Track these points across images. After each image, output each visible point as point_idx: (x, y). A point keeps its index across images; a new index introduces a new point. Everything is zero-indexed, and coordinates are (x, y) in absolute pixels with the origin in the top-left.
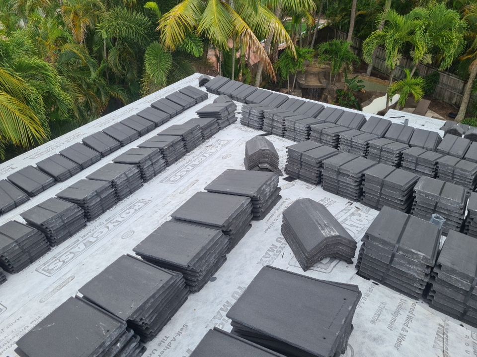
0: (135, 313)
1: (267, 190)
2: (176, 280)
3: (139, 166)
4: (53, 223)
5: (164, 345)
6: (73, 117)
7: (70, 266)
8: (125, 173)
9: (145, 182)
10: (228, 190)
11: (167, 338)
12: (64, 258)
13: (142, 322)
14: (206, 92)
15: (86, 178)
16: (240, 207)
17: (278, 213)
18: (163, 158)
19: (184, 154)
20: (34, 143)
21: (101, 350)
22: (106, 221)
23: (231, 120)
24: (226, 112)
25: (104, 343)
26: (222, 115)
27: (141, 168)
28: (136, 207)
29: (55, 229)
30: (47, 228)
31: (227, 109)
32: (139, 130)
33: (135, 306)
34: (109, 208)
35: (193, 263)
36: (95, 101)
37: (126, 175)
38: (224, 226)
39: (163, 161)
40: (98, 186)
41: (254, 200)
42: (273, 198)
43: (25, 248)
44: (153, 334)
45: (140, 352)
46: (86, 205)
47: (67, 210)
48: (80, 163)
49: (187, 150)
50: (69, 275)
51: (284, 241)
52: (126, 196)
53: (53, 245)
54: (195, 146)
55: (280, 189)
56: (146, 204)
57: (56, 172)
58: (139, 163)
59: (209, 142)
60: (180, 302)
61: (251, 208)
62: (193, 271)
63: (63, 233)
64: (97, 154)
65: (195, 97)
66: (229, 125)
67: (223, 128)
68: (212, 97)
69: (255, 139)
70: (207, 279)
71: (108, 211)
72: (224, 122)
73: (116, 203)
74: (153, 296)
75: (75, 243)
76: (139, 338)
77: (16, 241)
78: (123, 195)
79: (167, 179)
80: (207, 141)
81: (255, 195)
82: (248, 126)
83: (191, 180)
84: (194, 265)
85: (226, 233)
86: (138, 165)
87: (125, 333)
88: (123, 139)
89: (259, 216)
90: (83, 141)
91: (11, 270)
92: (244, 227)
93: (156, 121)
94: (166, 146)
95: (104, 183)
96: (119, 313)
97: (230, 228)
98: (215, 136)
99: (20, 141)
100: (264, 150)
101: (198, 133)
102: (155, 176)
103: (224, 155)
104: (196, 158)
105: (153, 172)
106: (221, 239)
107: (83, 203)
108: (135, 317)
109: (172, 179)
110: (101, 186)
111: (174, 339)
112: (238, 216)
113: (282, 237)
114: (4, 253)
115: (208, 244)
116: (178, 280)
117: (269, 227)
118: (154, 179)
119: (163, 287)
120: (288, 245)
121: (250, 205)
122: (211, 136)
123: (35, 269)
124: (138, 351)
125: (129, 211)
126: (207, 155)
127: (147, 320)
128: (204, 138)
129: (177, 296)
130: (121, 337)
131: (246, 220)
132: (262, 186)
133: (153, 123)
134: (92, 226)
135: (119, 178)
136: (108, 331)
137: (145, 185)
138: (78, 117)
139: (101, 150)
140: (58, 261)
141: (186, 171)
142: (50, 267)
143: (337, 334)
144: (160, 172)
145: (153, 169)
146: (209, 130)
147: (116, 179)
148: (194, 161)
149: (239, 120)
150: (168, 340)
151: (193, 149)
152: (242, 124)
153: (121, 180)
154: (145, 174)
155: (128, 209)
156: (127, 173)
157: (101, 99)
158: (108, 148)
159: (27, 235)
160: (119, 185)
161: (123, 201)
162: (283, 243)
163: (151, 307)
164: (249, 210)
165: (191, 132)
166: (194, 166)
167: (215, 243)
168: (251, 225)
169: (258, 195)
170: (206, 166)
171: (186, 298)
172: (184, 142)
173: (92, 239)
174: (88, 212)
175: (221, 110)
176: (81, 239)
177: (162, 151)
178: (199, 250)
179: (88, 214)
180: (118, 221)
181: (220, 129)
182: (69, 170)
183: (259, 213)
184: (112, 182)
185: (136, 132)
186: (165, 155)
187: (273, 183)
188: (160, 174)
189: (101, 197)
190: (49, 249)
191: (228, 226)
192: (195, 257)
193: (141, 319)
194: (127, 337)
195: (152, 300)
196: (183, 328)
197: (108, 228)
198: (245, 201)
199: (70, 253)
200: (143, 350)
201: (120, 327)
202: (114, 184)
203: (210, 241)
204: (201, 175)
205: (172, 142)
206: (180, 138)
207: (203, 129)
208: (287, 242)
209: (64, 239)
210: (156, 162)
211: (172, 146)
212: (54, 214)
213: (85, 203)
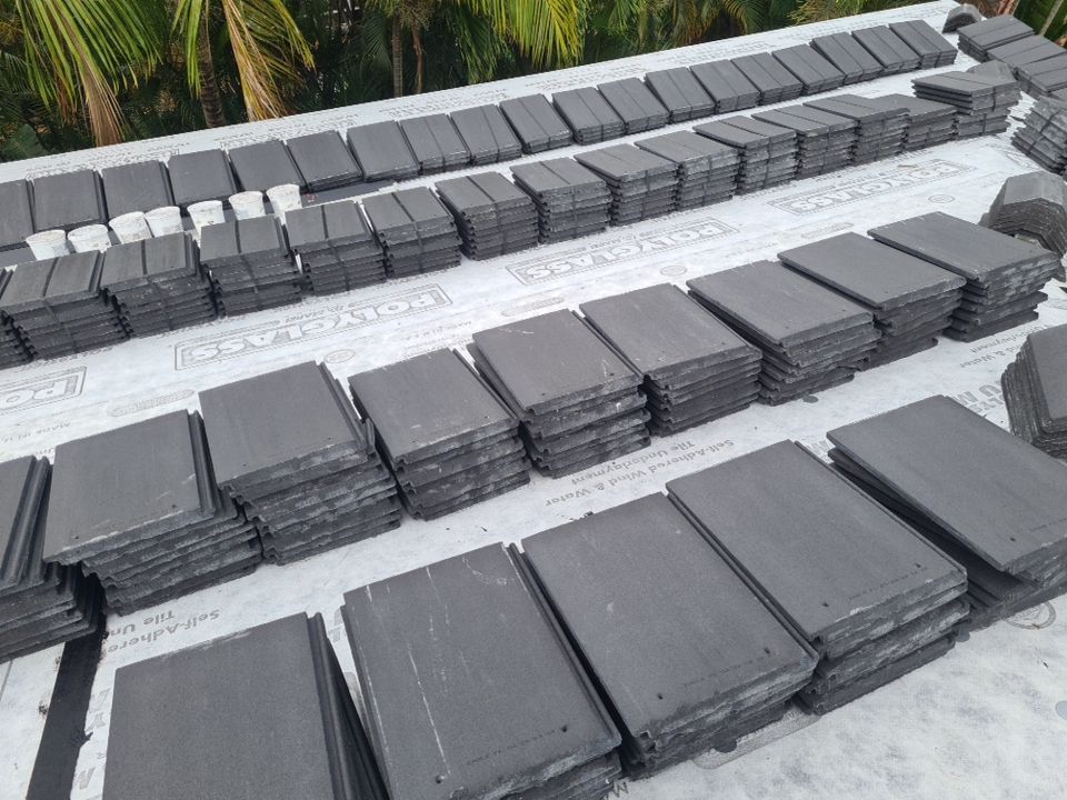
0: (663, 370)
1: (1015, 282)
2: (747, 357)
3: (741, 155)
4: (558, 199)
5: (680, 453)
6: (632, 32)
7: (562, 282)
8: (709, 158)
9: (737, 194)
10: (921, 249)
11: (691, 445)
12: (554, 266)
13: (665, 392)
14: (957, 47)
15: (636, 144)
16: (934, 288)
17: (1011, 344)
18: (797, 156)
19: (843, 165)
20: (551, 62)
21: (593, 396)
22: (642, 235)
23: (990, 125)
24: (989, 99)
25: (601, 387)
26: (974, 106)
27: (745, 159)
28: (704, 232)
29: (557, 211)
30: (545, 204)
31: (993, 95)
32: (764, 88)
33: (665, 361)
34: (653, 216)
35: (791, 344)
36: (686, 13)
37: (711, 163)
38: (880, 308)
39: (791, 163)
40: (652, 164)
41: (971, 289)
42: (1018, 309)
43: (504, 222)
44: (671, 427)
45: (639, 442)
46: (619, 191)
47: (586, 186)
48: (627, 120)
49: (854, 158)
50: (556, 294)
51: (999, 396)
52: (694, 205)
53: (543, 239)
54: (876, 156)
55: (1044, 297)
56: (725, 232)
57: (580, 122)
58: (745, 148)
59: (910, 158)
60: (734, 403)
61: (957, 306)
62: (783, 359)
63: (565, 226)
64: (664, 111)
65: (923, 51)
66: (980, 134)
67: (961, 138)
68: (964, 63)
69: (1037, 176)
70: (799, 391)
71: (650, 220)
72: (970, 124)
73: (669, 212)
74: (700, 361)
75: (579, 250)
76: (648, 417)
77: (496, 205)
78: (687, 201)
79: (786, 204)
80: (909, 154)
81: (981, 280)
82: (1028, 154)
83: (836, 221)
84: (791, 348)
85: (878, 324)
86: (741, 151)
87: (634, 393)
88: (725, 97)
89: (964, 332)
90: (647, 78)
91: (471, 251)
92: (919, 336)
93: (808, 81)
94: (814, 131)
95: (665, 163)
96: (637, 360)
97: (892, 320)
98: (932, 149)
99: (531, 48)
100: (1049, 203)
101: (896, 129)
102: (763, 188)
103: (935, 193)
104: (867, 181)
105: (763, 178)
106: (864, 330)
107: (616, 184)
108: (659, 377)
109: (795, 205)
110: (658, 166)
111: (702, 453)
112: (923, 303)
113: (999, 387)
114: (474, 216)
115: (836, 324)
116: (751, 360)
117: (976, 361)
118: (758, 193)
119: (722, 354)
120: (1004, 405)
121: (957, 296)
122: (923, 147)
123: (507, 264)
124: (638, 437)
125: (688, 233)
126: (894, 183)
127: (675, 395)
128: (905, 145)
129: (735, 389)
130: (626, 395)
131: (930, 324)
132: (1007, 267)
133: (798, 82)
134: (613, 234)
135: (695, 162)
136: (612, 375)
137: (736, 198)
138: (641, 35)
139: (672, 107)
140: (543, 267)
141: (833, 199)
142: (529, 272)
143: (1045, 545)
144: (775, 184)
145: (765, 171)
146: (925, 130)
147: (692, 162)
148: (860, 187)
149: (1010, 132)
150: (691, 450)
151: (867, 162)
152: (1014, 143)
153: (699, 169)
154: (744, 176)
155: (689, 229)
156: (714, 159)
157: (700, 11)
158: (686, 107)
159: (515, 201)
160: (689, 178)
161: (684, 213)
162: (994, 399)
163: (688, 376)
164: (949, 307)
165: (883, 120)
166: (854, 196)
167: (846, 331)
168: (935, 342)
169: (987, 281)
170: (883, 204)
171: (746, 406)
172: (856, 138)
173: (608, 256)
174: (617, 207)
175: (978, 92)
176: (589, 249)
177: (800, 138)
178: (814, 326)
179: (616, 211)
180: (663, 243)
181: (953, 137)
182: (602, 126)
183: (966, 322)
184: (681, 166)
185: (755, 91)
186: (802, 152)
187: (1036, 273)
188: (774, 188)
189: (648, 188)
190: (534, 245)
191: (889, 313)
192: (801, 335)
193: (667, 387)
194: (635, 400)
195: (696, 367)
196: (722, 445)
197: (641, 247)
198: (952, 282)
199: (567, 263)
200: (645, 443)
201: (632, 378)
202: (681, 171)
203: (842, 321)
204: (865, 217)
205: (830, 128)
206: (851, 126)
207: (913, 123)
208: (1006, 400)
209: (562, 237)
210: (778, 159)
211: (826, 136)
212: (564, 185)
213: (618, 187)
